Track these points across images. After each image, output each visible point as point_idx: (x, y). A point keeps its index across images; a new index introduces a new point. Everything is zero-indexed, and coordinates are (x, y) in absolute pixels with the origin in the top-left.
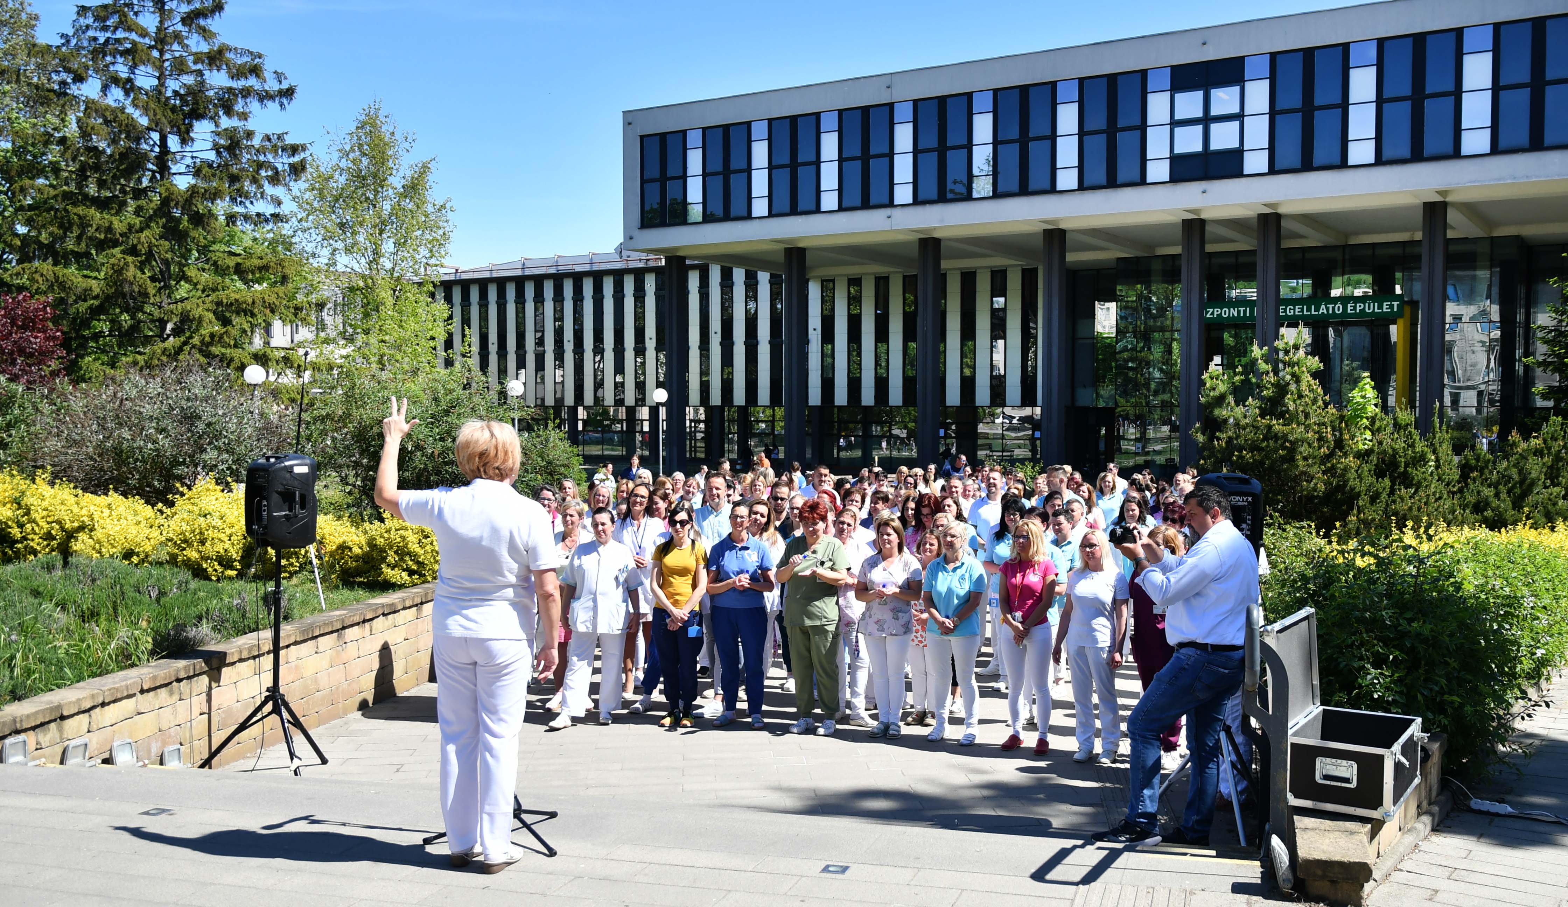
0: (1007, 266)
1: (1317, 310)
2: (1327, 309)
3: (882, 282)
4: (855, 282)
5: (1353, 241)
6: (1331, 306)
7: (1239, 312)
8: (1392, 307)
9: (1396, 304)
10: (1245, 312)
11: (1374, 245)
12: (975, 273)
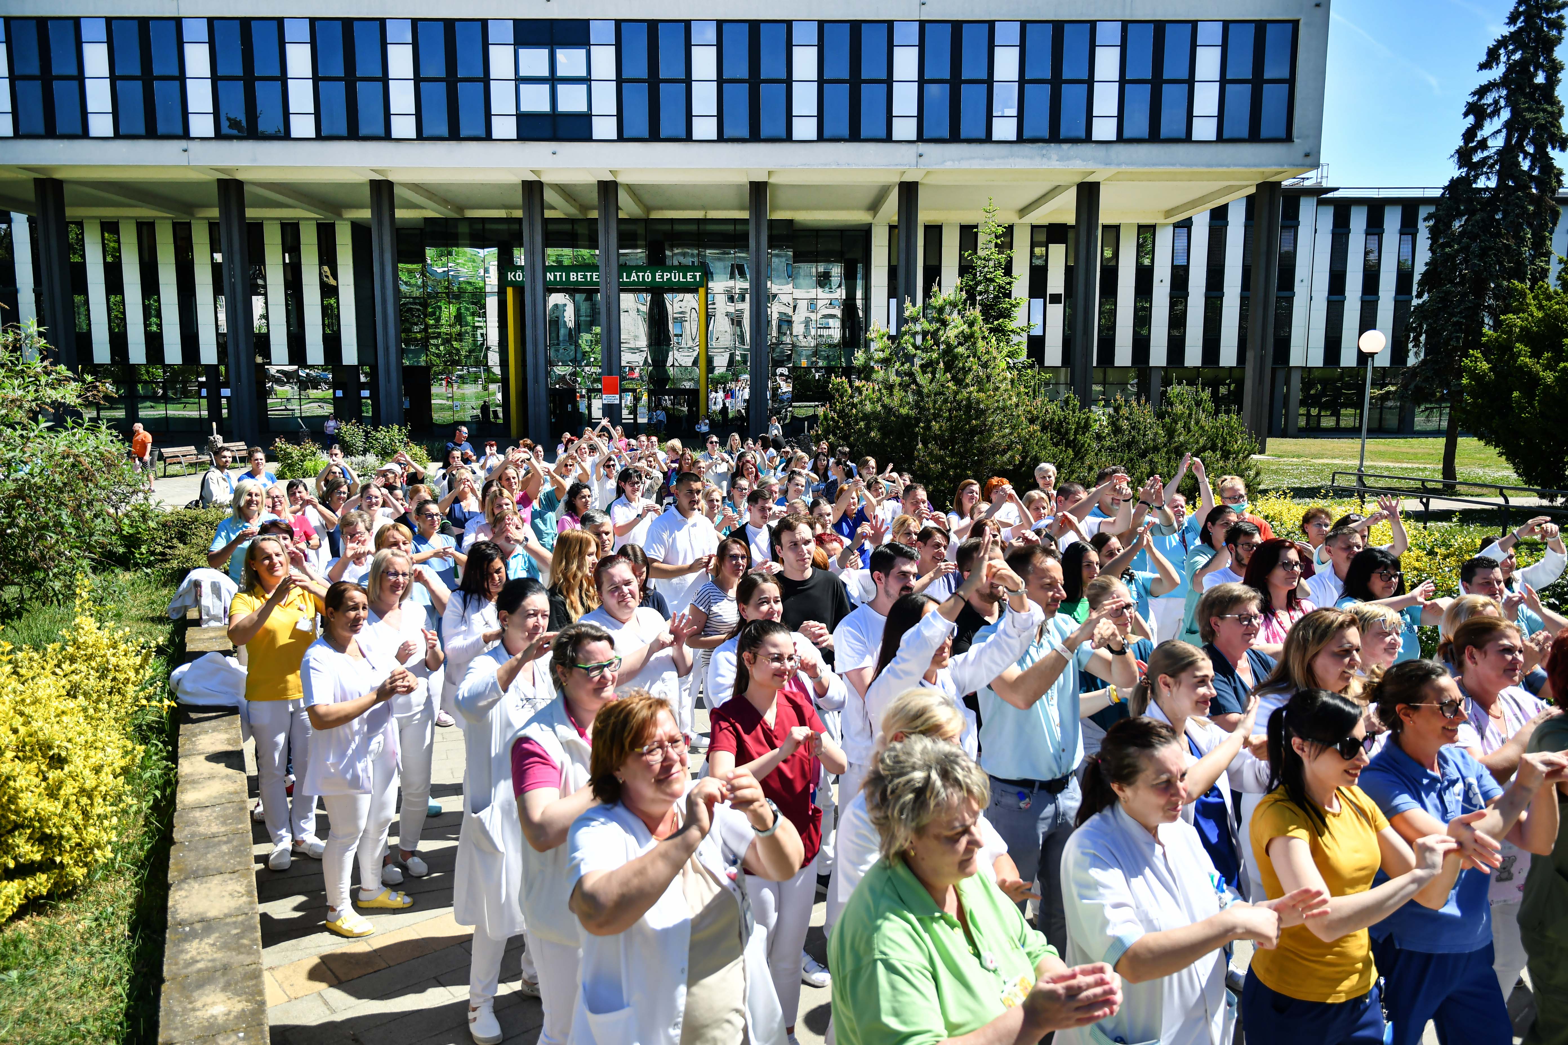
0: (299, 219)
1: (628, 277)
2: (638, 277)
3: (145, 229)
4: (110, 227)
5: (655, 215)
6: (641, 274)
7: (555, 276)
8: (694, 277)
9: (698, 274)
10: (561, 276)
11: (672, 221)
12: (262, 224)
